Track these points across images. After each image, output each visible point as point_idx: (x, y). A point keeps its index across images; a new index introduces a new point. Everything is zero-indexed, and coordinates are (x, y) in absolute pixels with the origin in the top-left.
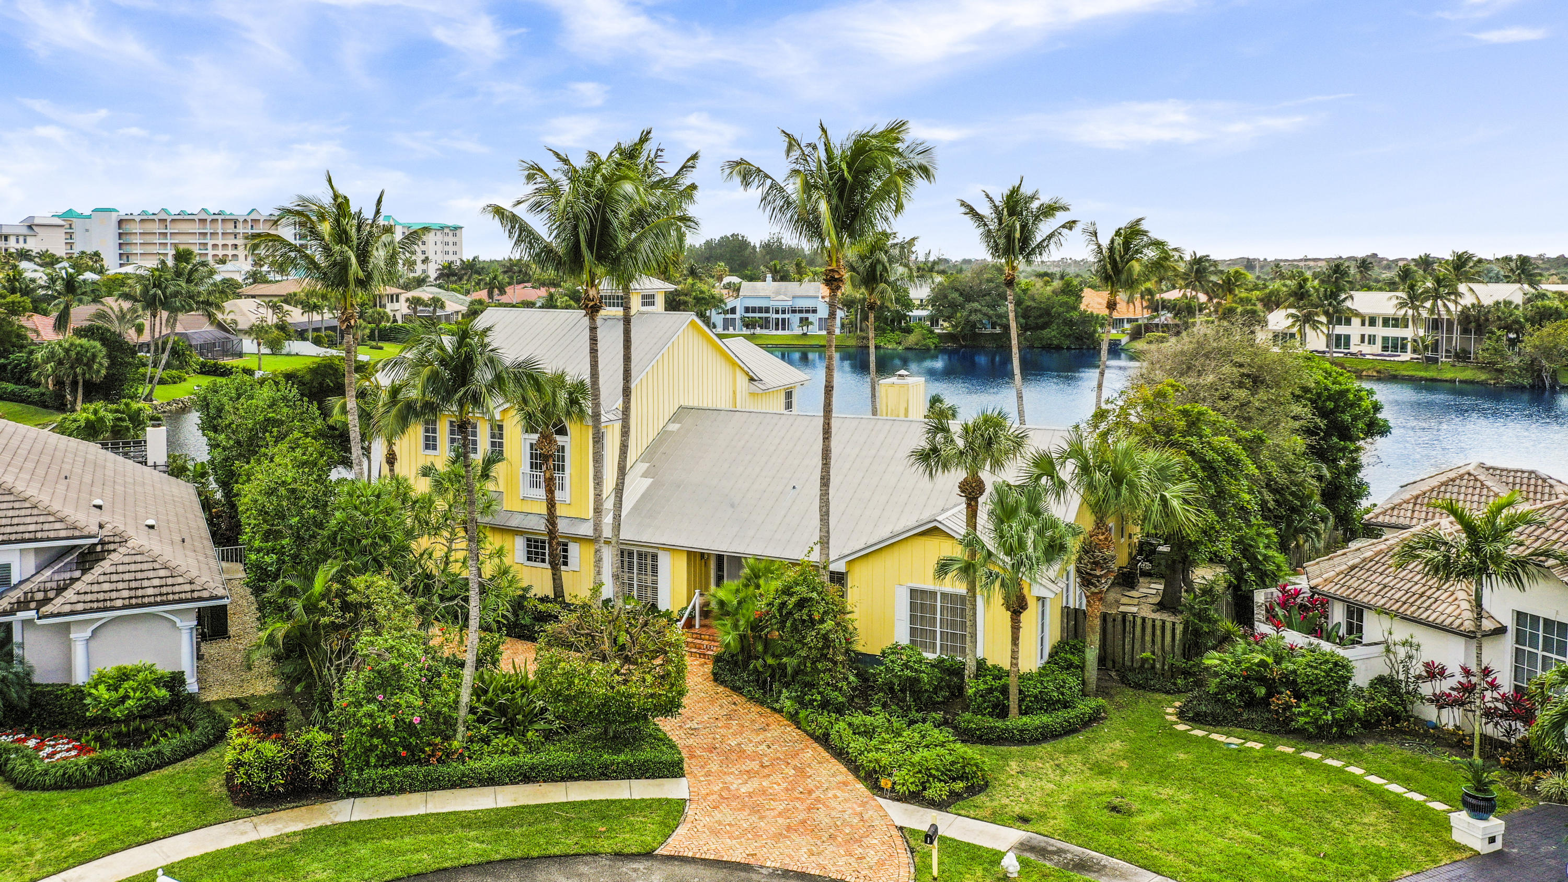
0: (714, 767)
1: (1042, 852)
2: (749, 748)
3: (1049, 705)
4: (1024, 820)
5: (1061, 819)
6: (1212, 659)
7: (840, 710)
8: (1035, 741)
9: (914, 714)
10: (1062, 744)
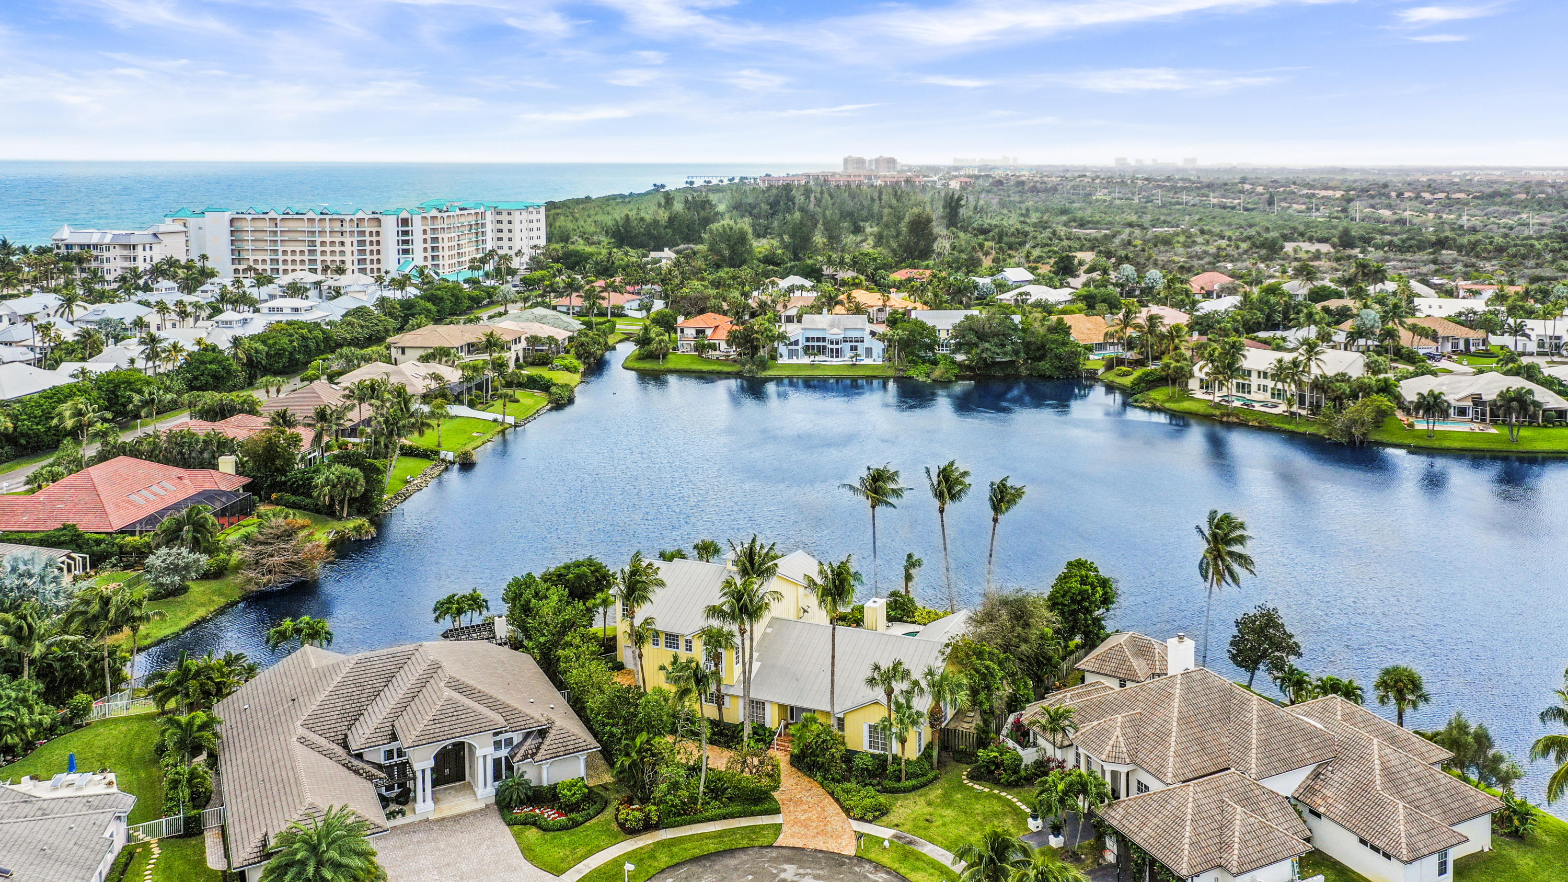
0: (791, 808)
1: (899, 838)
2: (804, 799)
3: (917, 776)
4: (897, 826)
5: (909, 826)
6: (981, 753)
7: (838, 782)
8: (910, 791)
9: (868, 781)
10: (919, 792)
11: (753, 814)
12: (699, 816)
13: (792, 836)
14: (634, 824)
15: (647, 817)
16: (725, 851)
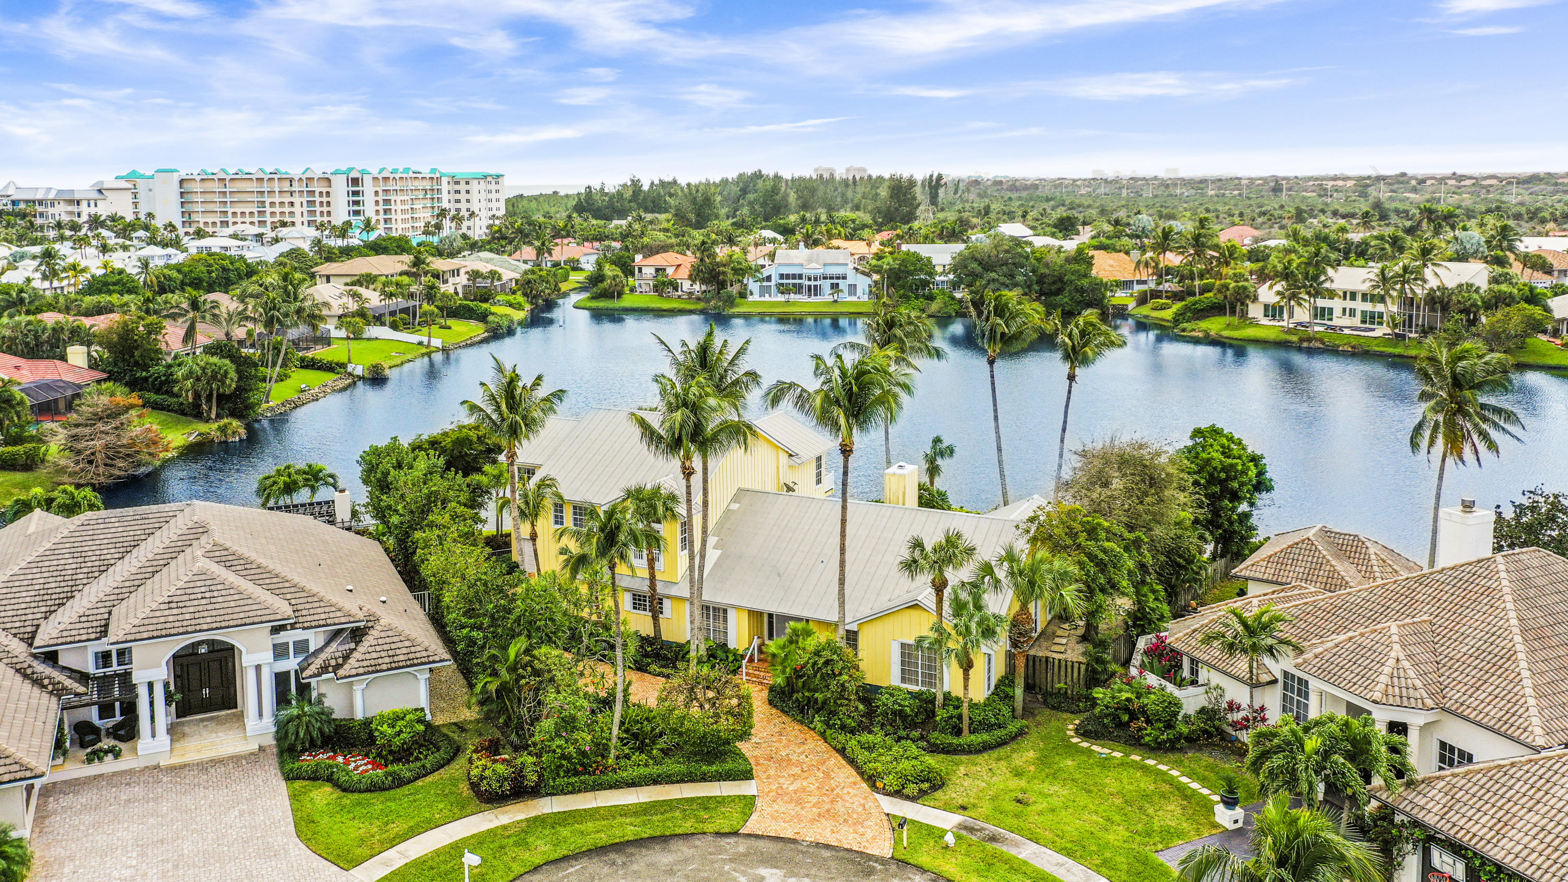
0: (772, 772)
1: (971, 830)
2: (794, 758)
3: (990, 727)
4: (964, 808)
5: (986, 808)
6: (1099, 693)
7: (852, 732)
8: (978, 752)
9: (902, 733)
10: (995, 754)
11: (704, 778)
12: (611, 777)
13: (774, 818)
14: (495, 785)
15: (519, 775)
16: (652, 839)
